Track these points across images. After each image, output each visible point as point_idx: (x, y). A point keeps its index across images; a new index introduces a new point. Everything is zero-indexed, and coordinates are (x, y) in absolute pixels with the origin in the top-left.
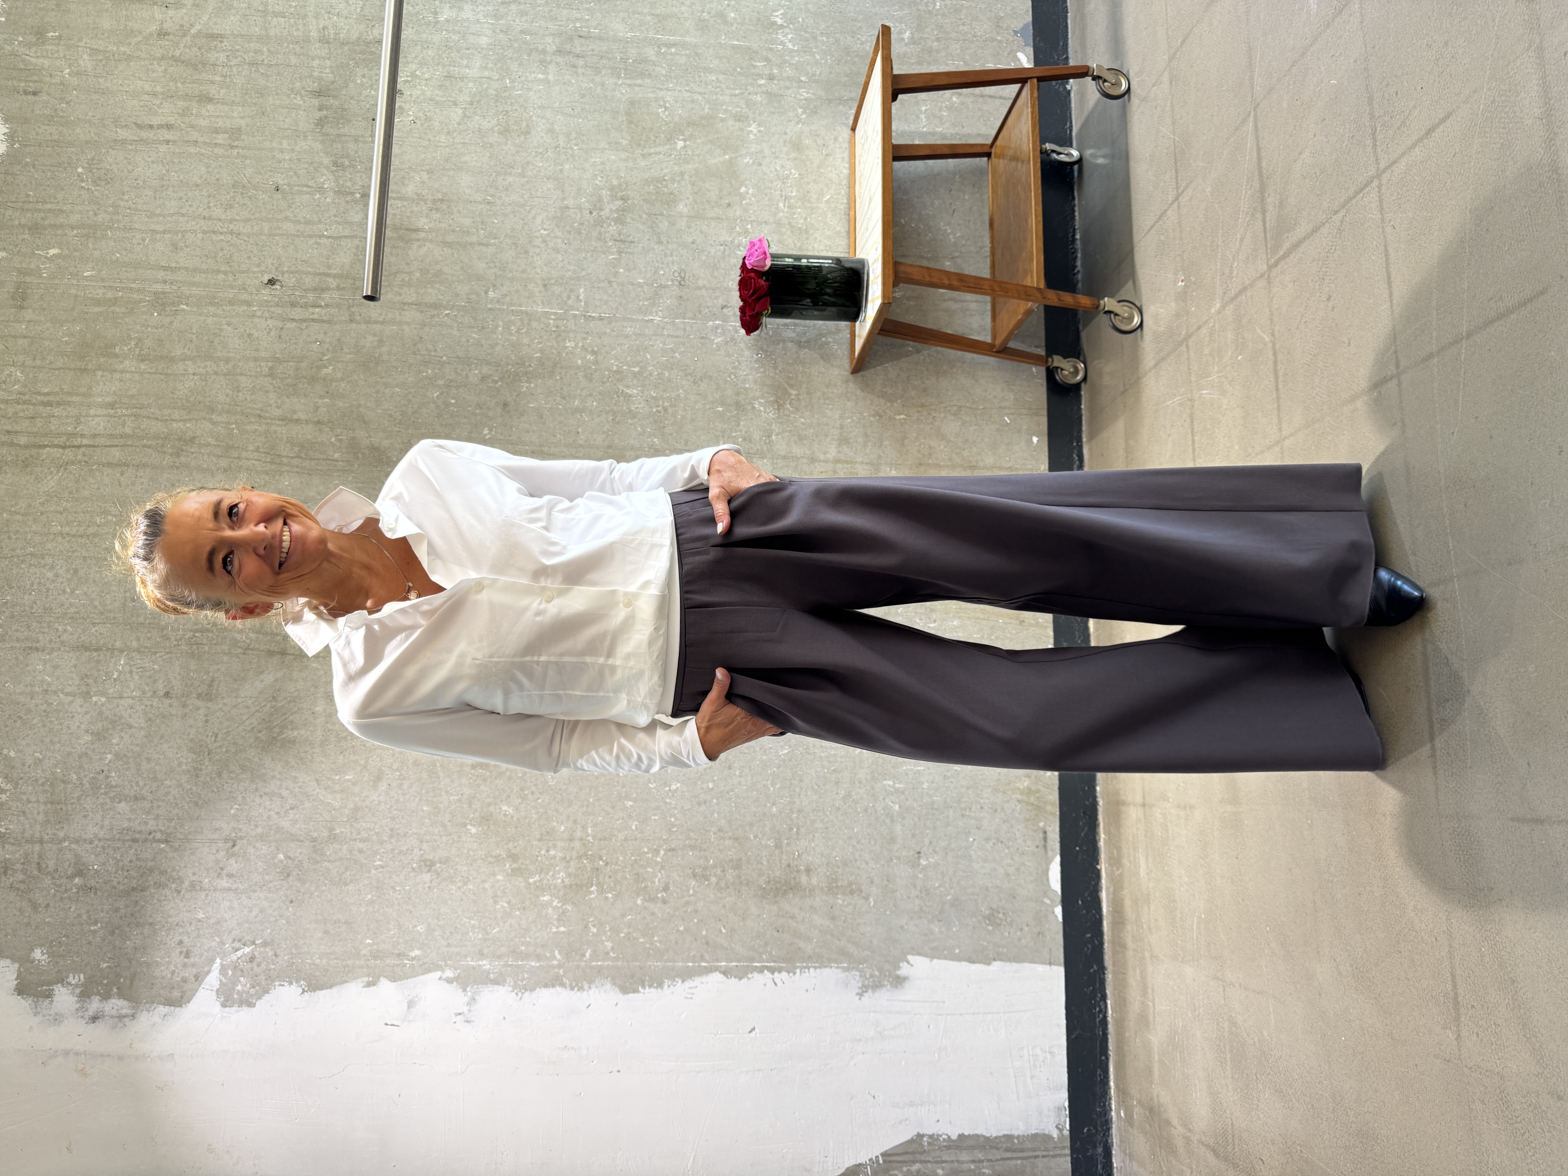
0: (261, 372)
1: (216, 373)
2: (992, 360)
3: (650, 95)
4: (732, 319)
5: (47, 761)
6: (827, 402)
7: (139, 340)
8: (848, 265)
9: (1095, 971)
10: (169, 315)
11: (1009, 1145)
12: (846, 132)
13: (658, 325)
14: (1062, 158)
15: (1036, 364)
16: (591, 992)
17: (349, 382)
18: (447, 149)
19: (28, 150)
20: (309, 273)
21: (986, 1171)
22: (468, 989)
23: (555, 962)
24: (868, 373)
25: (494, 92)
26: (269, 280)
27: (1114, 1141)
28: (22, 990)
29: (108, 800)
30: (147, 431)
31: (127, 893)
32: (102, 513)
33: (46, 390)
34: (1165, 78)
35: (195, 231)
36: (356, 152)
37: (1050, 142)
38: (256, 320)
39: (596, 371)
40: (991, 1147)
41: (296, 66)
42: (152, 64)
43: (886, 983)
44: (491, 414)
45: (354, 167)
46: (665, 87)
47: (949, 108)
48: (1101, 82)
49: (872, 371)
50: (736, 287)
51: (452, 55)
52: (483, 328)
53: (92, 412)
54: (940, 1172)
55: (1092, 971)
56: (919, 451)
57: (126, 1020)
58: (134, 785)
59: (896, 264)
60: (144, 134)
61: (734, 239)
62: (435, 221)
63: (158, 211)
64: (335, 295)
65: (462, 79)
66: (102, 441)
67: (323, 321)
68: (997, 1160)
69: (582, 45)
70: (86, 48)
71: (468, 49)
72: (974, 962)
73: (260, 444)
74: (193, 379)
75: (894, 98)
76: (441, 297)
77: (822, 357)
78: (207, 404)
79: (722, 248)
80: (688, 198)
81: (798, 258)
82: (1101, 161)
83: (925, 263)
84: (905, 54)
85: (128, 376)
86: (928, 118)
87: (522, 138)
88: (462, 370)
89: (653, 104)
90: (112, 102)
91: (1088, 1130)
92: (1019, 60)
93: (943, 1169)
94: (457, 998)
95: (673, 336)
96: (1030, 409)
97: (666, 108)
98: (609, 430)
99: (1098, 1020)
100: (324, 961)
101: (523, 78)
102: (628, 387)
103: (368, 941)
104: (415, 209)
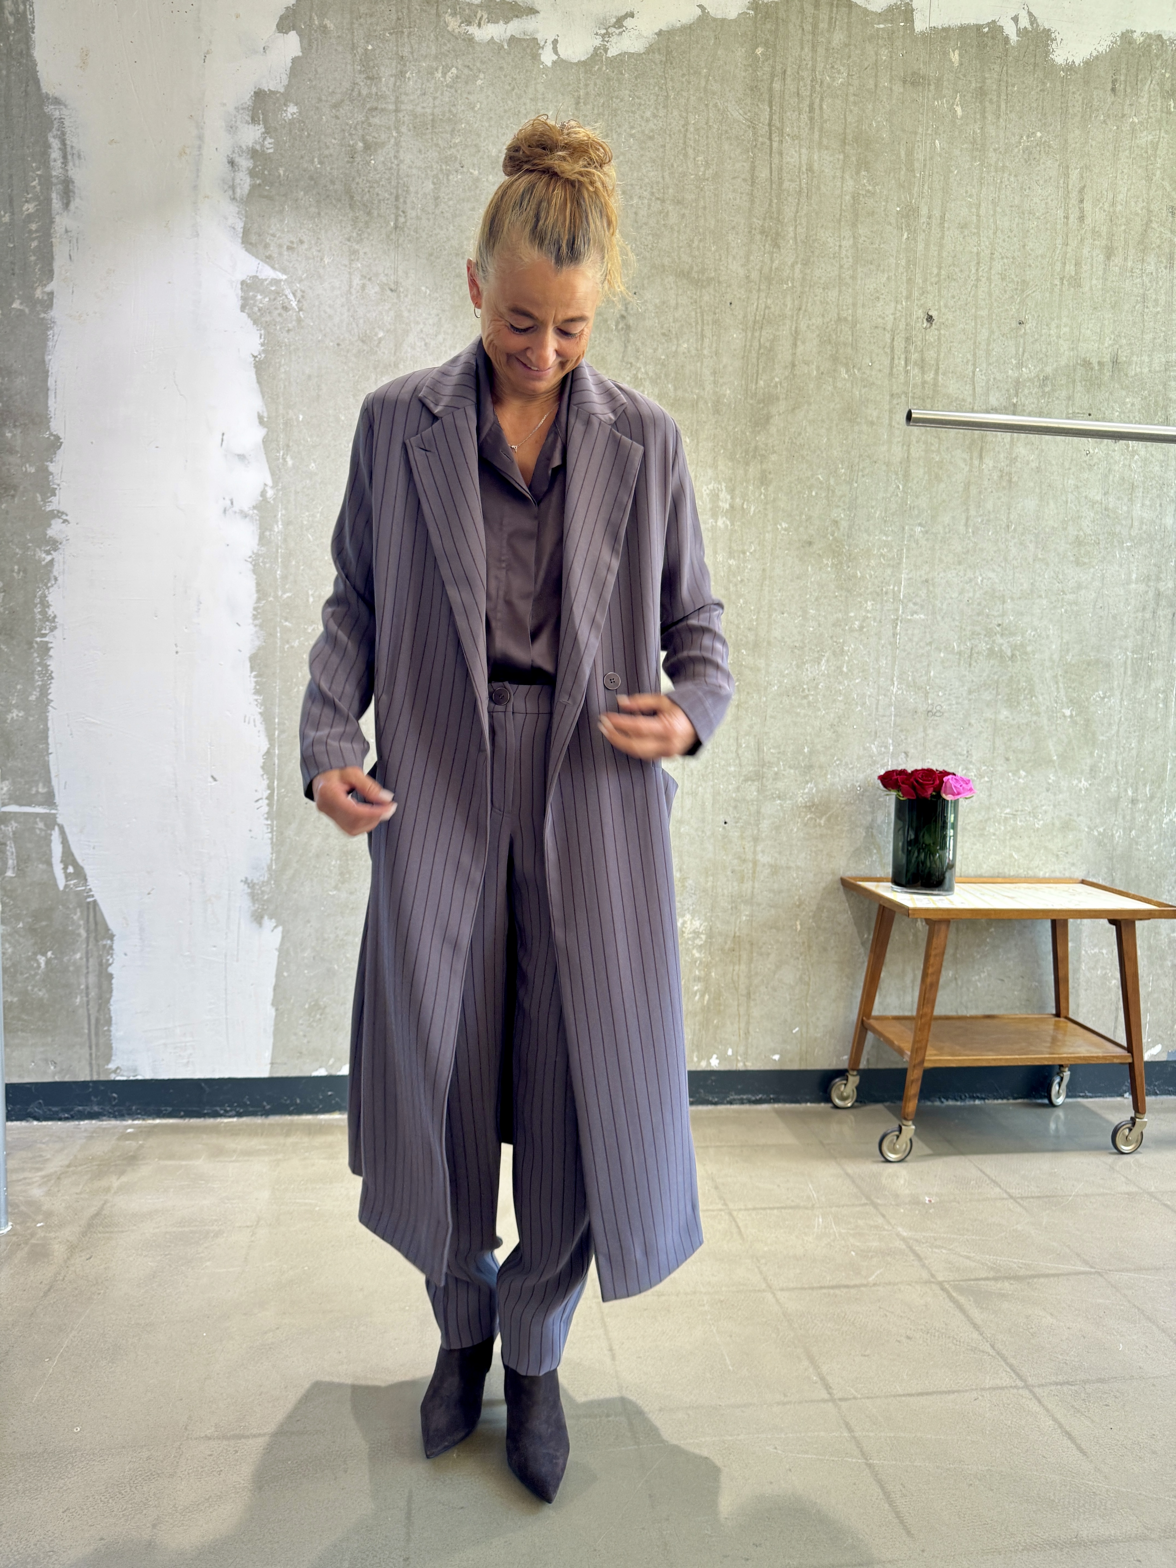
0: (843, 310)
1: (841, 267)
2: (854, 1016)
3: (1116, 683)
4: (895, 762)
5: (472, 114)
6: (813, 854)
7: (873, 194)
8: (947, 875)
9: (264, 1107)
10: (897, 222)
11: (102, 1022)
12: (1080, 875)
13: (889, 690)
14: (1055, 1088)
15: (850, 1059)
16: (252, 627)
17: (833, 394)
18: (1061, 486)
19: (1058, 84)
20: (939, 355)
21: (78, 1000)
22: (255, 511)
23: (280, 593)
24: (842, 895)
25: (1117, 530)
26: (931, 317)
27: (105, 1123)
28: (259, 95)
29: (435, 172)
30: (785, 202)
31: (348, 192)
32: (707, 162)
33: (825, 107)
34: (1134, 1189)
35: (979, 245)
36: (1057, 398)
37: (1071, 1075)
38: (893, 304)
39: (844, 630)
40: (100, 1005)
41: (1142, 339)
42: (1143, 201)
43: (257, 906)
44: (801, 529)
45: (1043, 396)
46: (1124, 698)
47: (1104, 976)
48: (1130, 1125)
49: (844, 898)
50: (926, 766)
51: (1155, 490)
52: (885, 521)
53: (804, 151)
54: (78, 956)
55: (265, 1103)
56: (764, 944)
57: (231, 193)
58: (450, 196)
59: (947, 922)
60: (1074, 195)
61: (974, 764)
62: (990, 475)
63: (999, 209)
64: (918, 380)
65: (1130, 500)
66: (776, 161)
67: (892, 368)
68: (88, 1010)
69: (1165, 616)
70: (1159, 138)
72: (275, 990)
73: (773, 310)
74: (835, 245)
75: (1112, 922)
76: (915, 482)
77: (857, 849)
78: (812, 260)
79: (965, 752)
80: (1014, 719)
81: (954, 827)
82: (1053, 1126)
83: (949, 951)
84: (1159, 933)
85: (839, 184)
86: (1094, 955)
88: (844, 502)
89: (1107, 686)
90: (1106, 163)
91: (115, 1098)
92: (1153, 1047)
93: (81, 958)
94: (247, 500)
95: (877, 704)
96: (806, 1053)
98: (785, 642)
99: (218, 1109)
100: (283, 376)
101: (1132, 559)
102: (828, 661)
103: (301, 417)
104: (1002, 456)
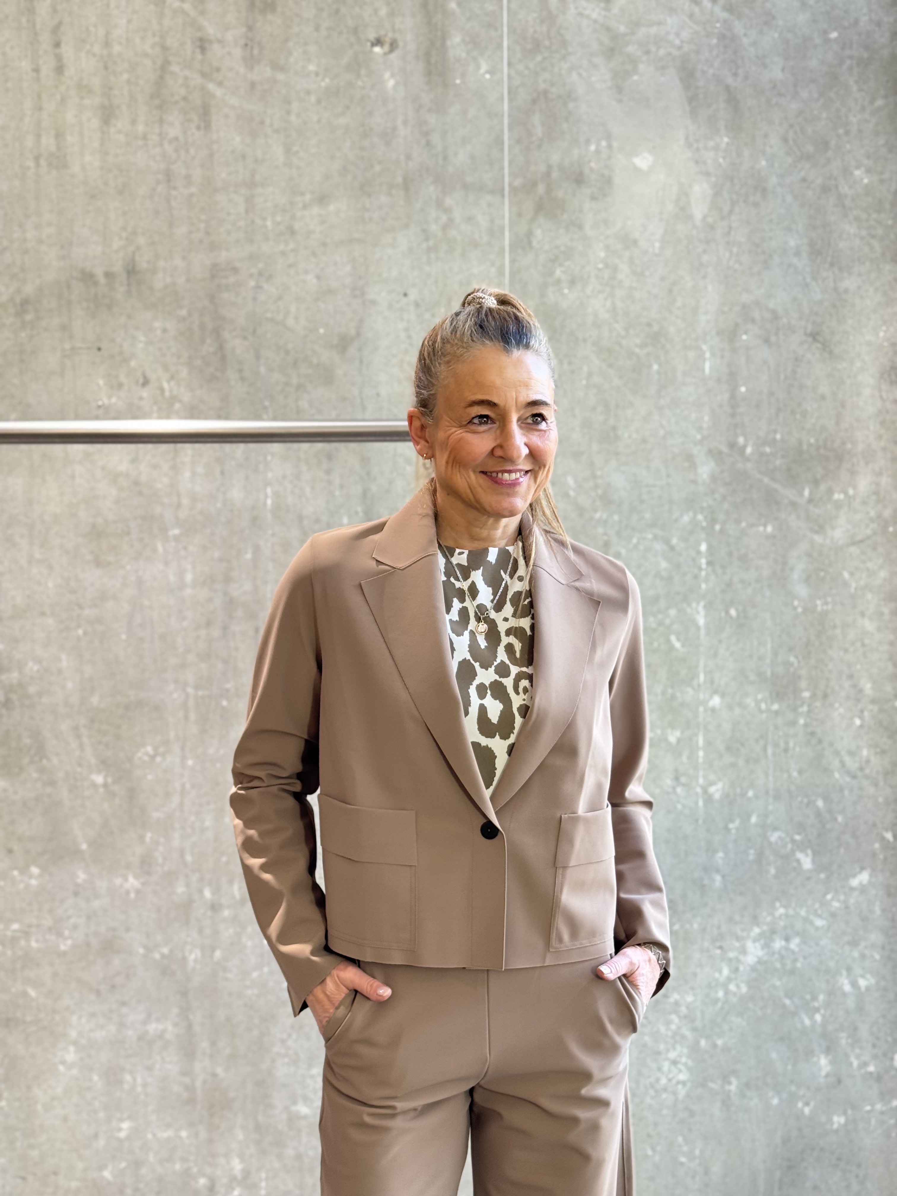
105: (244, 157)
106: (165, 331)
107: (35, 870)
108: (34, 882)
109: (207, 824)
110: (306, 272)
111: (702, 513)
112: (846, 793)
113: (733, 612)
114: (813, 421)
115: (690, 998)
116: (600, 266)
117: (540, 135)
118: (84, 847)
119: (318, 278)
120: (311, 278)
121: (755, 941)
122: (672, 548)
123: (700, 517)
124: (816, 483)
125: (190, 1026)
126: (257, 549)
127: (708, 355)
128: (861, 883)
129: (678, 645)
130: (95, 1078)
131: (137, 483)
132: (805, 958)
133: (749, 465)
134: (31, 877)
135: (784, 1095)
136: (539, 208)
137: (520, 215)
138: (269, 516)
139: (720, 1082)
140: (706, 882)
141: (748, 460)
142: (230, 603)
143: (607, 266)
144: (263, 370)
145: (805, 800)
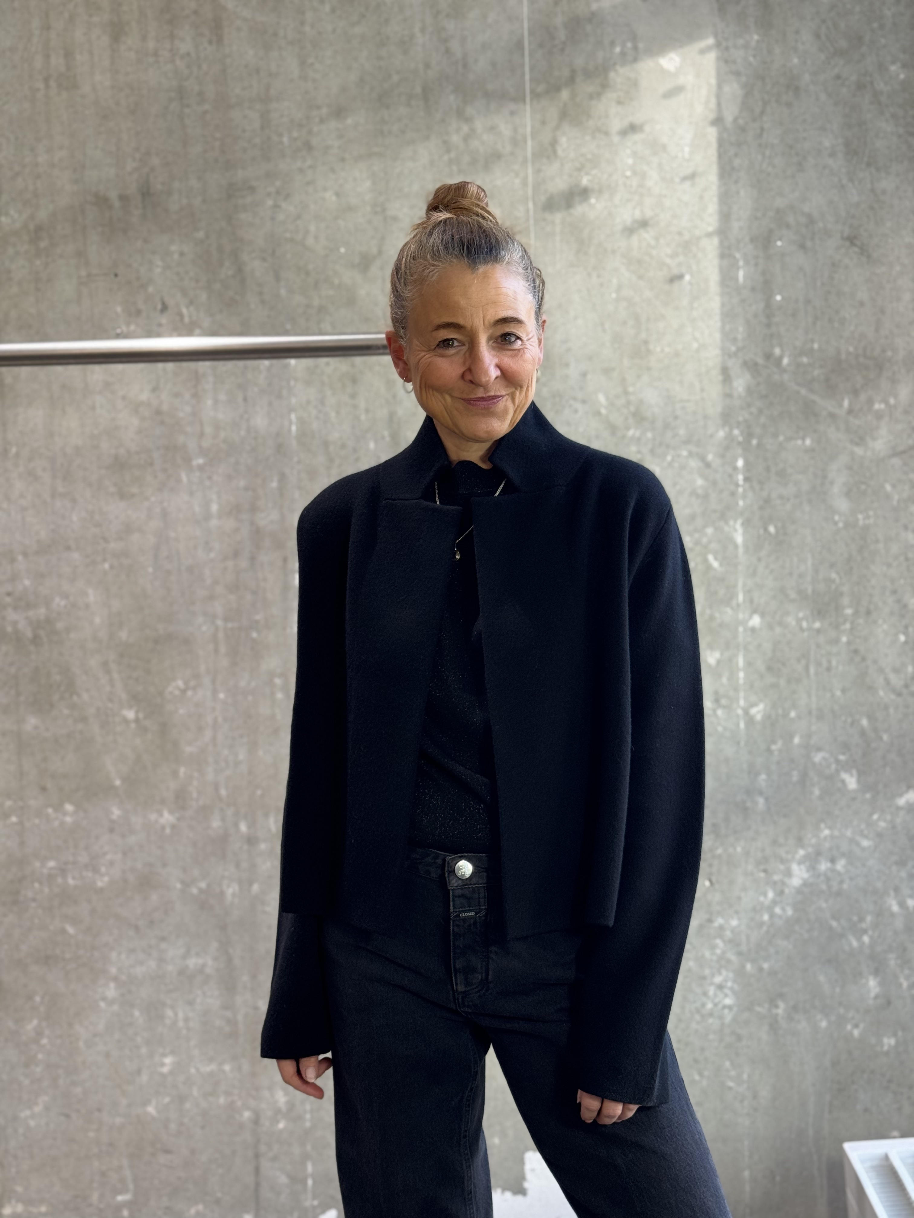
71: (245, 400)
87: (112, 489)
97: (184, 692)
105: (258, 71)
106: (182, 254)
107: (69, 807)
108: (68, 819)
109: (241, 757)
110: (325, 189)
111: (738, 427)
112: (891, 711)
113: (772, 529)
114: (852, 328)
115: (734, 923)
116: (628, 173)
117: (563, 38)
118: (118, 783)
119: (337, 194)
120: (329, 196)
121: (800, 863)
122: (708, 465)
123: (736, 432)
124: (855, 392)
125: (230, 960)
126: (283, 477)
127: (741, 263)
128: (907, 802)
129: (715, 564)
130: (137, 1013)
131: (158, 412)
132: (851, 879)
133: (786, 377)
134: (65, 814)
135: (833, 1018)
136: (564, 115)
137: (543, 123)
138: (294, 443)
139: (766, 1006)
140: (749, 804)
141: (784, 371)
142: (257, 533)
143: (635, 173)
144: (283, 292)
145: (849, 720)
